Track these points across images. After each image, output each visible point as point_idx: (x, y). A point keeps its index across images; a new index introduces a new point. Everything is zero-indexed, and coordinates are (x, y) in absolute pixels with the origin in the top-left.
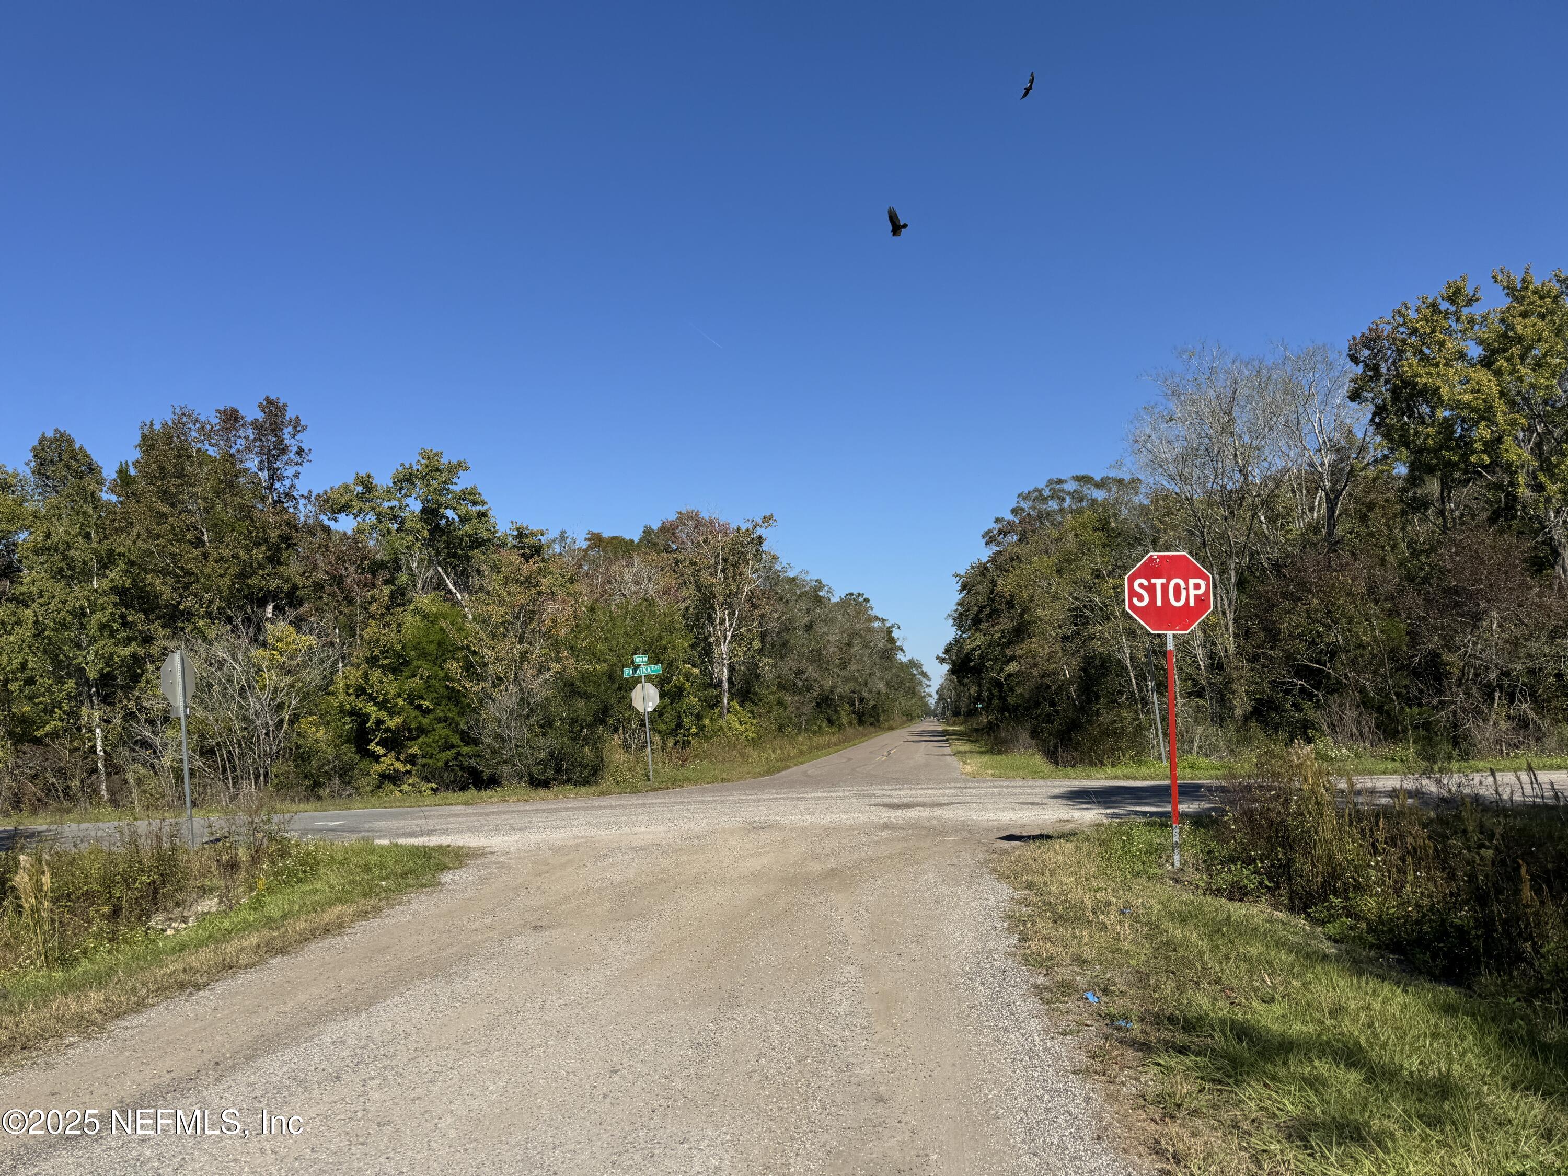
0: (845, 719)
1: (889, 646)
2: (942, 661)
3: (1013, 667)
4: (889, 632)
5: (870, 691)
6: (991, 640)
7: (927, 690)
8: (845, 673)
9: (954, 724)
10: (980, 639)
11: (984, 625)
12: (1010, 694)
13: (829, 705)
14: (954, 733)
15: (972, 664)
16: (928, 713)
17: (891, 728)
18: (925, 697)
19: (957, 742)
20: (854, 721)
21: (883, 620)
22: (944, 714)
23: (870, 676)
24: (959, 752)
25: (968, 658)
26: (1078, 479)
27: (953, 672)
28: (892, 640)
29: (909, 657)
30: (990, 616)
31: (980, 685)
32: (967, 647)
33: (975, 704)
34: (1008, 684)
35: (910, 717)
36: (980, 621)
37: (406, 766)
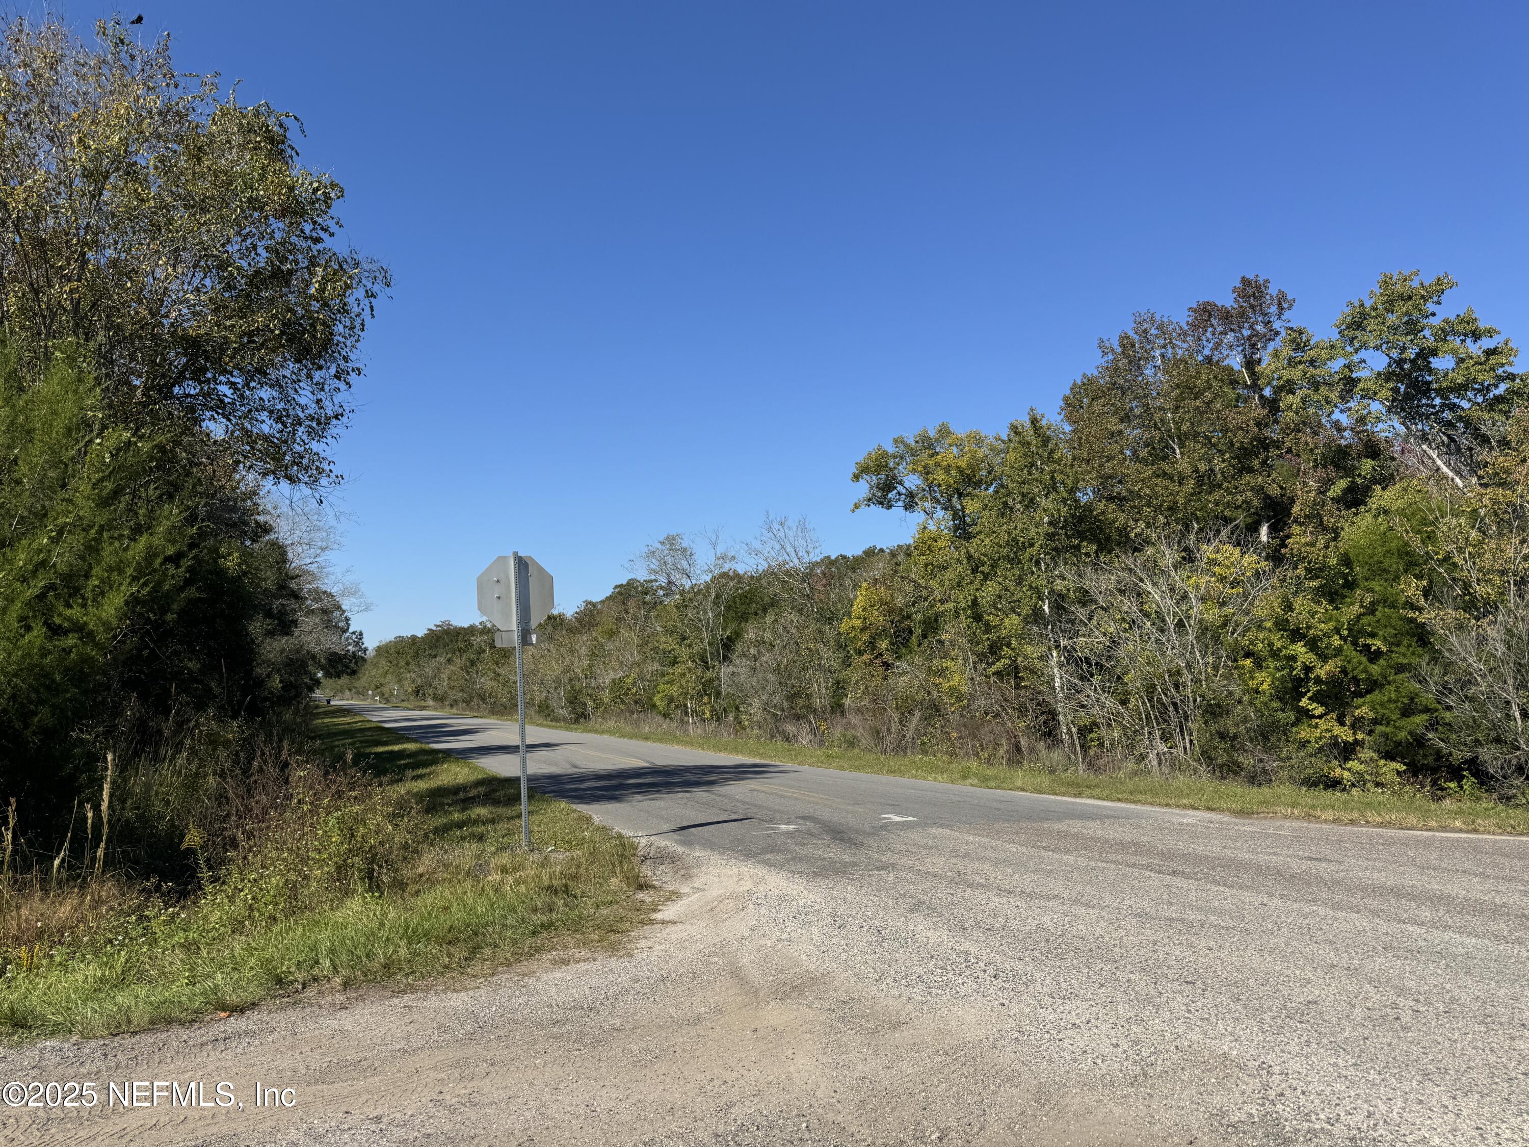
37: (1355, 734)
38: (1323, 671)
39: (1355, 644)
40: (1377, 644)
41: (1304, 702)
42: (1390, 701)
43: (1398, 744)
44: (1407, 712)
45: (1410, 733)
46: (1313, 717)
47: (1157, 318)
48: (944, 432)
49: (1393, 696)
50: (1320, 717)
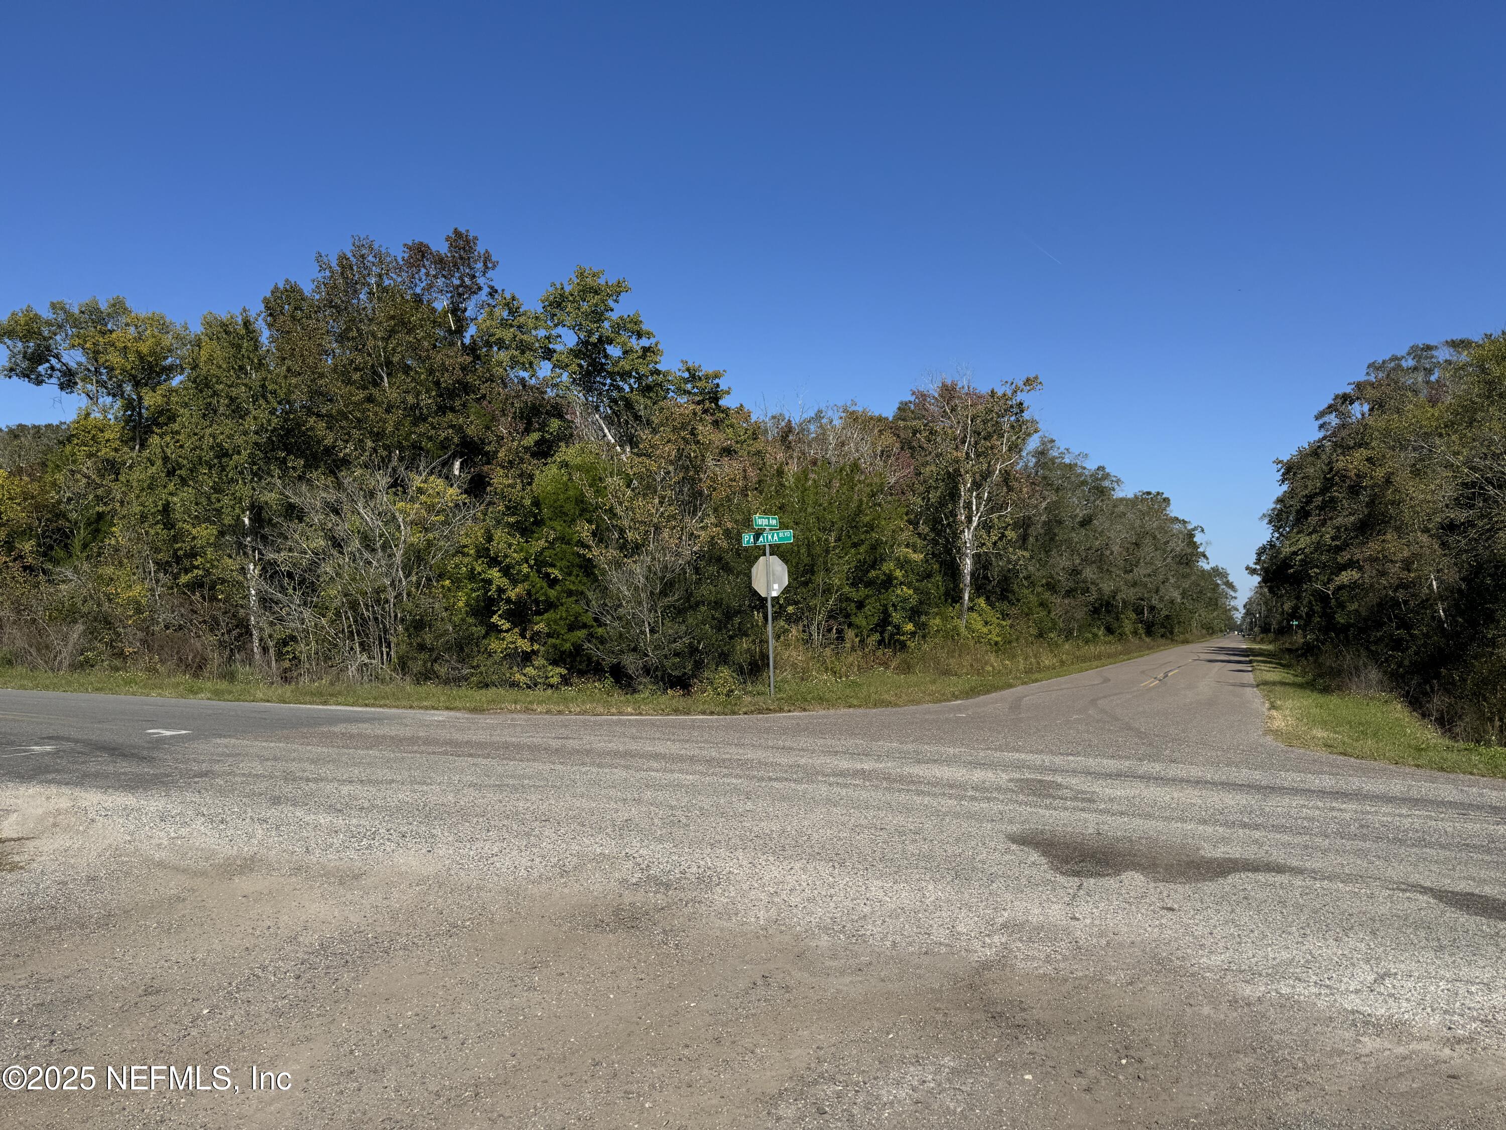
0: (1128, 627)
1: (1189, 551)
2: (1253, 572)
3: (1345, 577)
4: (1191, 535)
5: (1161, 599)
6: (1318, 543)
7: (1232, 603)
8: (1129, 577)
9: (1262, 641)
10: (1304, 541)
11: (1313, 520)
12: (1339, 610)
13: (1108, 612)
14: (1260, 653)
15: (1292, 571)
16: (1231, 626)
17: (1186, 642)
18: (1229, 610)
19: (1263, 666)
20: (1141, 631)
21: (1184, 522)
22: (1251, 629)
23: (1163, 583)
24: (1265, 683)
25: (1285, 564)
26: (1454, 344)
27: (1265, 580)
28: (1195, 546)
29: (1213, 564)
30: (1321, 508)
31: (1298, 598)
32: (1286, 550)
33: (1288, 621)
34: (1337, 599)
35: (1210, 630)
36: (1307, 514)
37: (532, 645)
38: (512, 594)
39: (539, 571)
40: (555, 573)
41: (495, 619)
42: (561, 618)
43: (563, 652)
44: (571, 628)
45: (572, 644)
46: (501, 631)
47: (376, 246)
48: (119, 307)
49: (564, 615)
50: (507, 631)
